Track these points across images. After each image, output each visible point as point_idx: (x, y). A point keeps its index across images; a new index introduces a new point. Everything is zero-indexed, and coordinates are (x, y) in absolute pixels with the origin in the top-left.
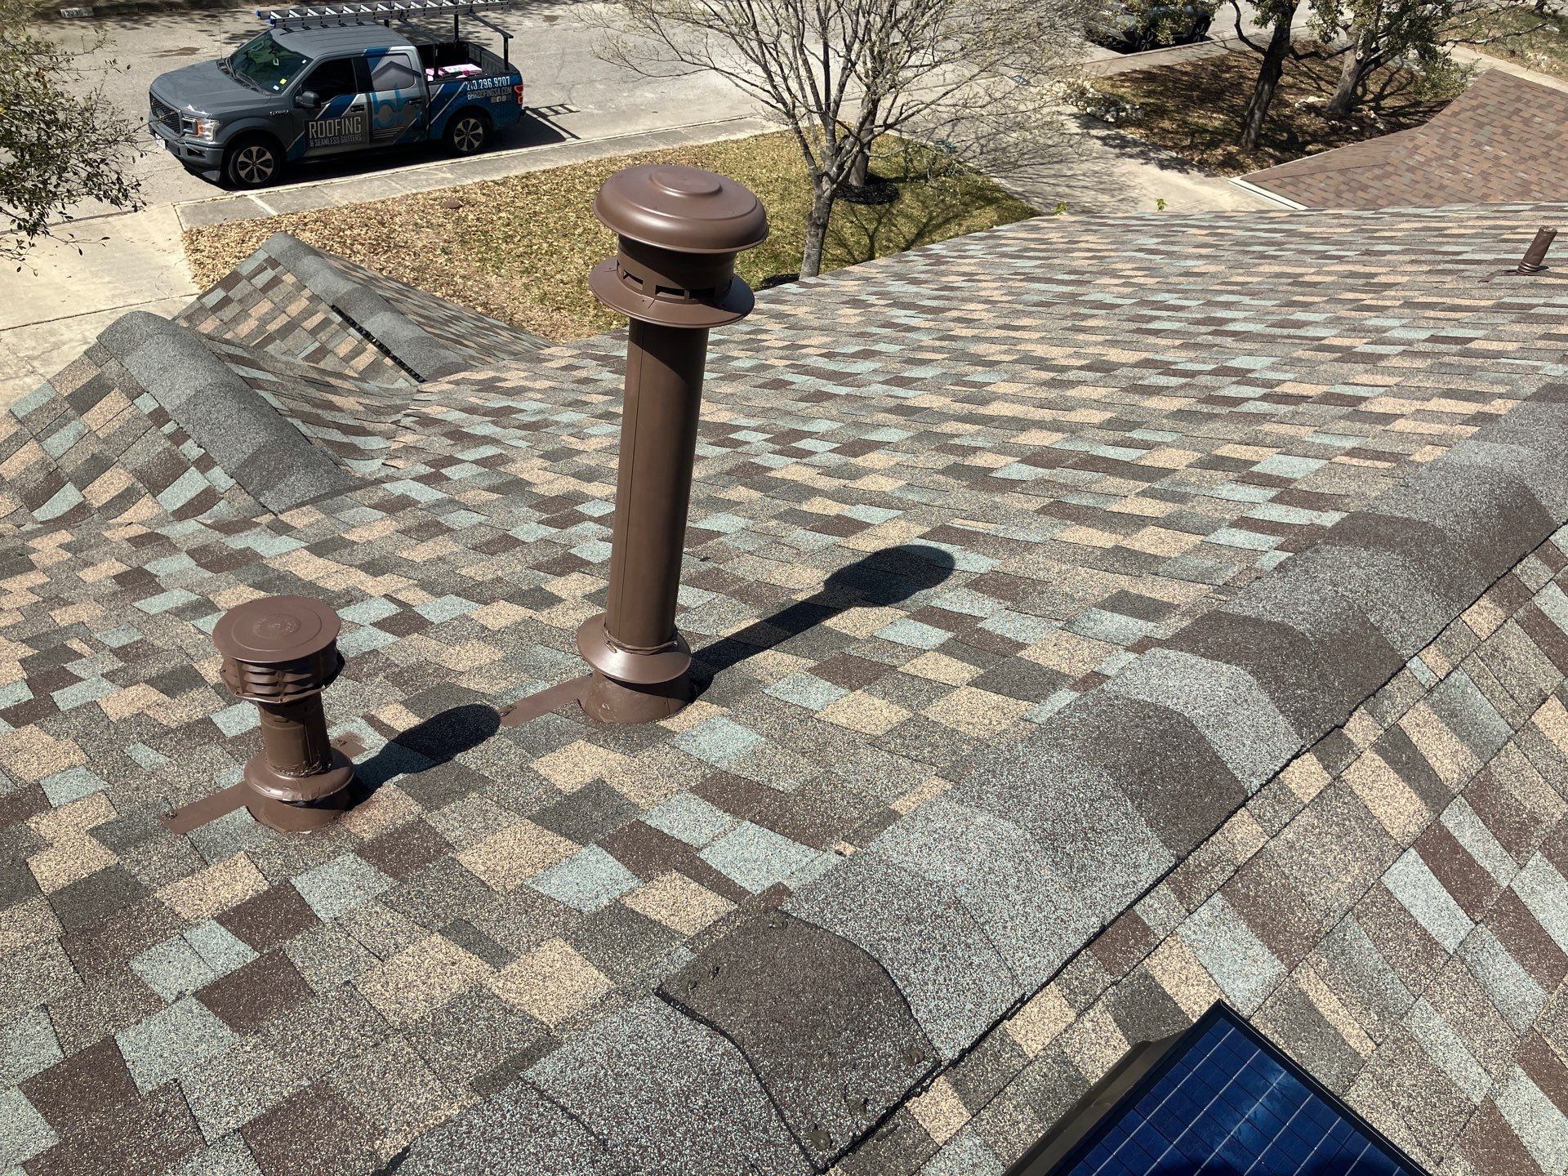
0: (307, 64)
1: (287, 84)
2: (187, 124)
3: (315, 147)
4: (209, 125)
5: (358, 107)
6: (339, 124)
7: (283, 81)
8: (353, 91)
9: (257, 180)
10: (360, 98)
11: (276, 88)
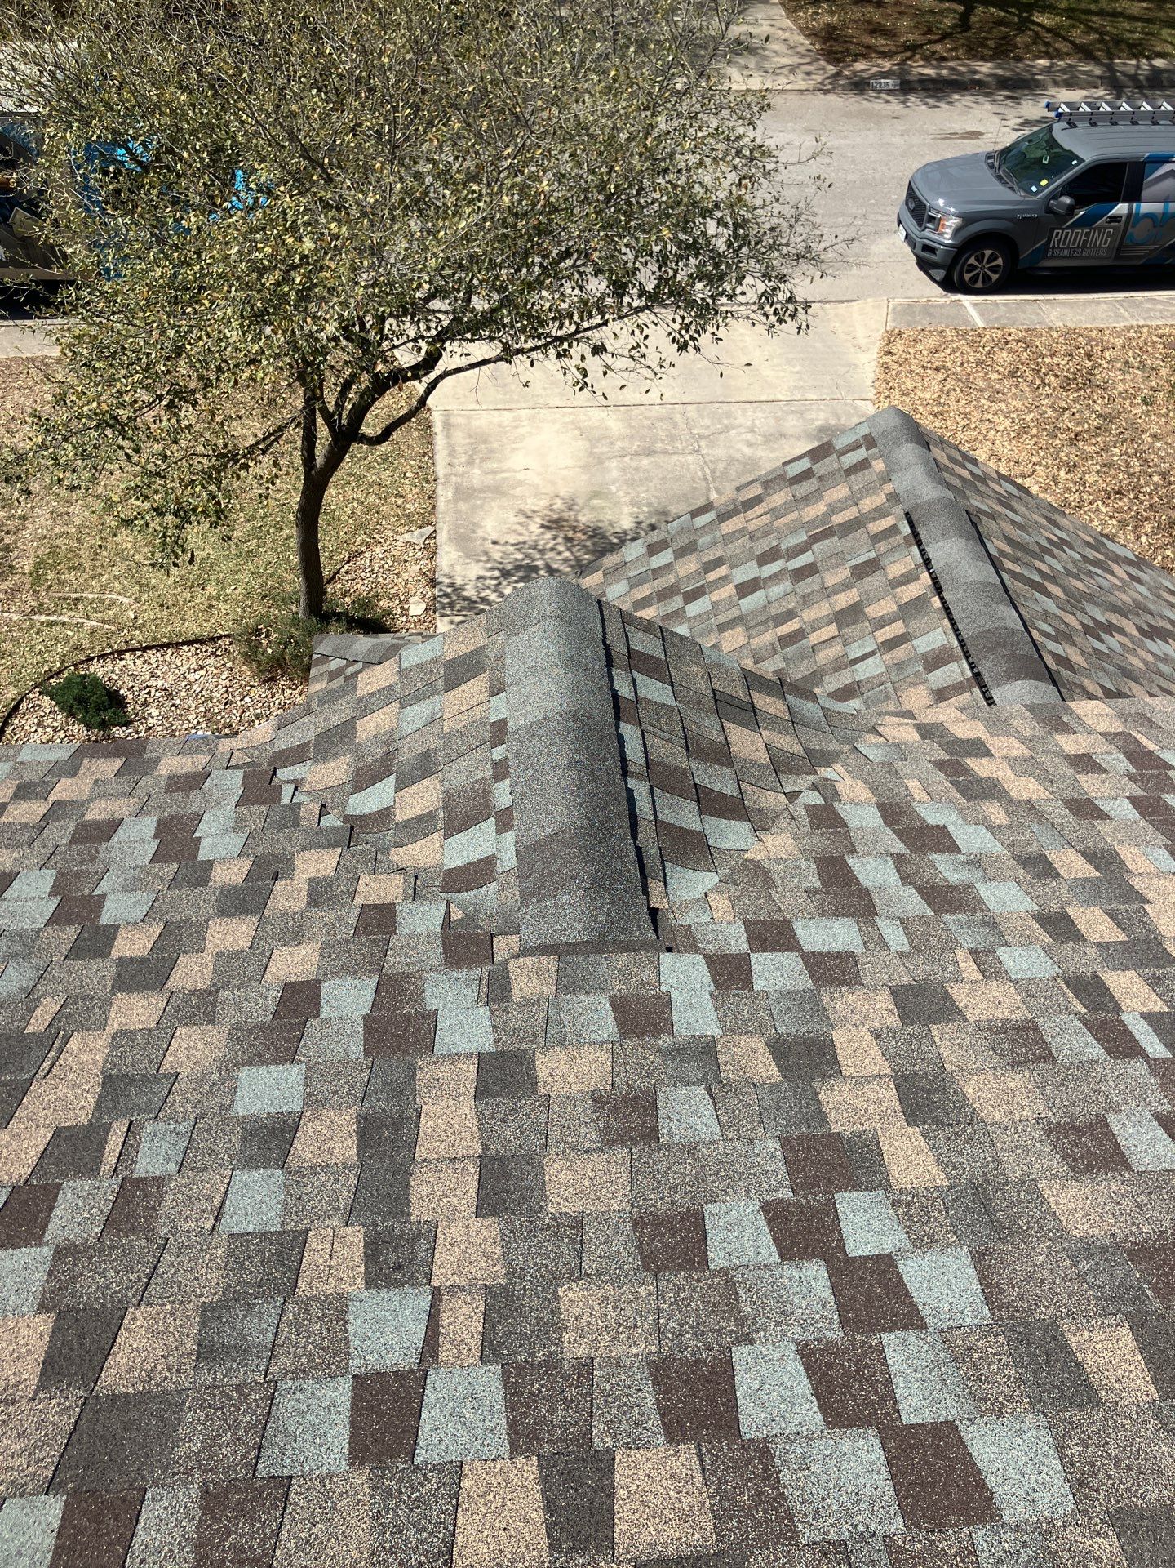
0: (1076, 165)
1: (1047, 186)
2: (932, 219)
3: (1052, 258)
4: (952, 223)
5: (1116, 219)
6: (1088, 235)
7: (1044, 183)
8: (1116, 200)
9: (979, 285)
10: (1121, 208)
11: (1034, 189)
